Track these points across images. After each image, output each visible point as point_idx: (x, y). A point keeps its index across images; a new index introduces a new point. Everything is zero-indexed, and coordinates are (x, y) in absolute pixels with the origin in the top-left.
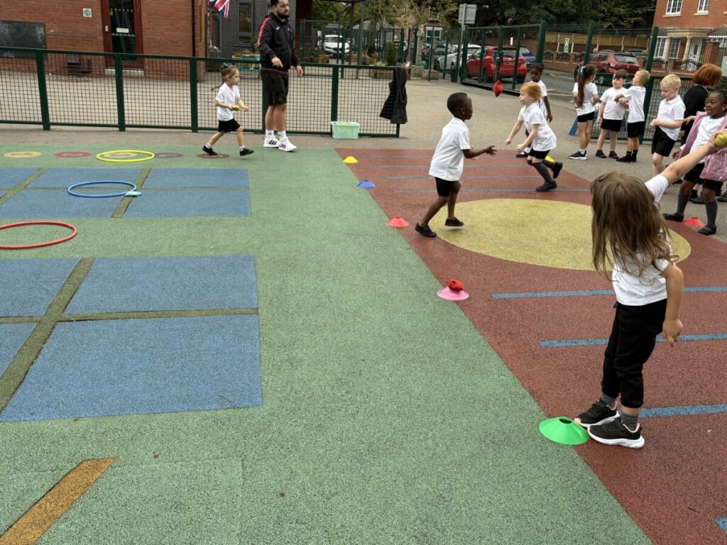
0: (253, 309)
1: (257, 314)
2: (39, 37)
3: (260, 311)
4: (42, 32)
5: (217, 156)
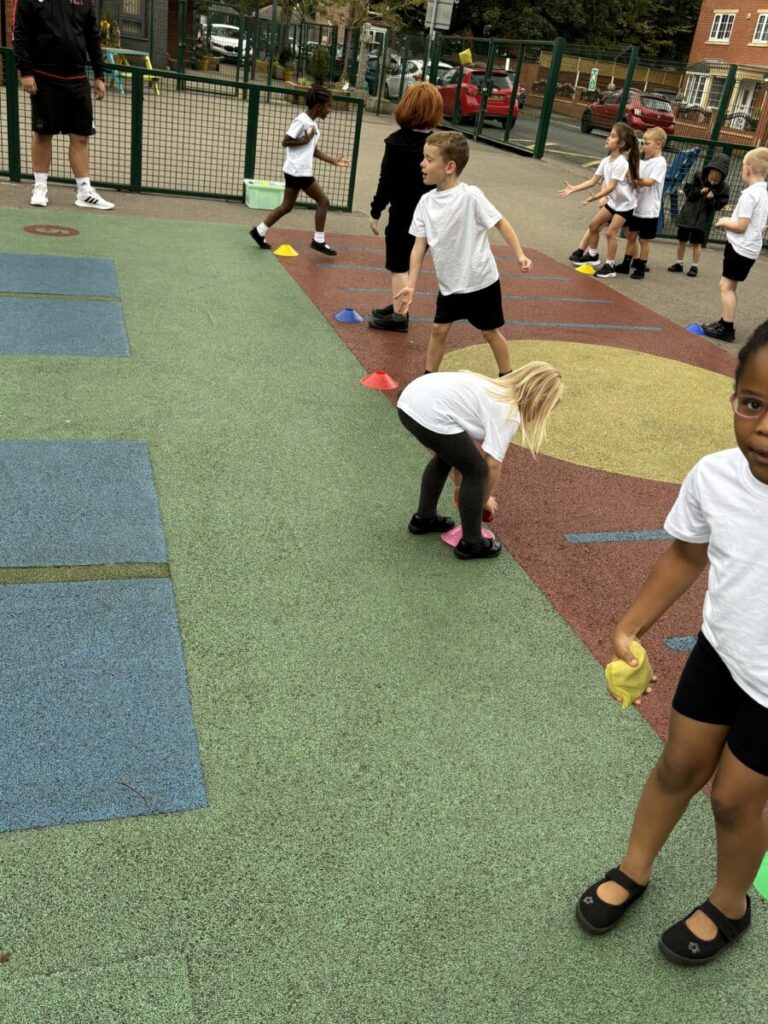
0: (161, 565)
1: (170, 576)
3: (173, 568)
5: (58, 231)
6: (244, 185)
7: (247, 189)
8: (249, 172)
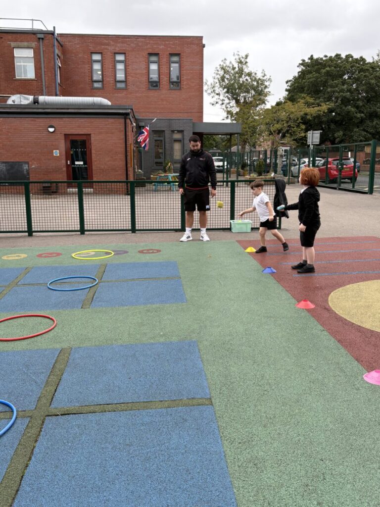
0: (207, 399)
1: (212, 405)
2: (25, 171)
3: (213, 401)
4: (27, 167)
5: (151, 251)
6: (230, 223)
7: (232, 224)
8: (232, 217)
